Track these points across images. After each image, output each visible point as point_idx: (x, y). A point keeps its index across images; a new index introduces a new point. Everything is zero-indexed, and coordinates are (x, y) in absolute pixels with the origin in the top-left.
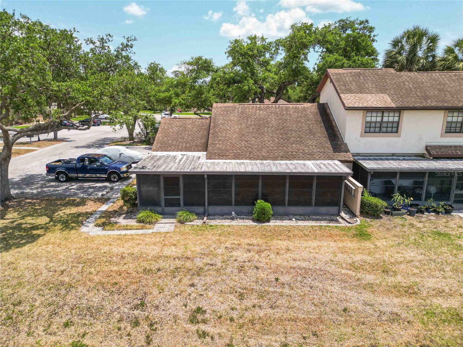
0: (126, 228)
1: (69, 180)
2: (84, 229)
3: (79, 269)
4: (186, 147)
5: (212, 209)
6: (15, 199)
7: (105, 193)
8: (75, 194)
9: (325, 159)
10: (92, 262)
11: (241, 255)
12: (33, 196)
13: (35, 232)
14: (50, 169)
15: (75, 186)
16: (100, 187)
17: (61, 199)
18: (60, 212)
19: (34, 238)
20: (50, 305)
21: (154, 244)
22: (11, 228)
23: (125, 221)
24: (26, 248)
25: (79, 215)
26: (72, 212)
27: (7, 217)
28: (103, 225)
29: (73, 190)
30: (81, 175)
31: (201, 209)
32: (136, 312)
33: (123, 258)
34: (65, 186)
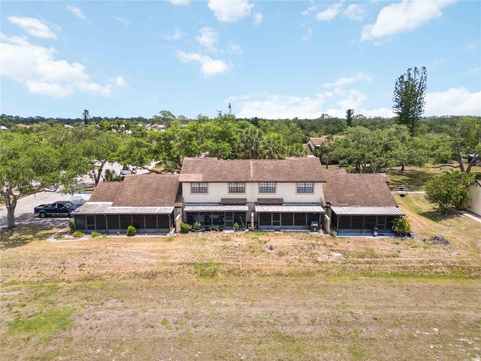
0: (67, 239)
1: (47, 216)
2: (48, 240)
3: (43, 253)
4: (106, 199)
5: (110, 231)
6: (17, 227)
7: (64, 223)
8: (49, 224)
9: (168, 206)
10: (48, 251)
11: (110, 248)
12: (26, 226)
13: (26, 241)
14: (36, 210)
15: (50, 220)
16: (63, 220)
17: (40, 227)
18: (39, 233)
19: (26, 243)
20: (31, 263)
21: (76, 245)
22: (16, 240)
23: (68, 236)
24: (22, 247)
25: (47, 234)
26: (45, 233)
27: (13, 235)
28: (57, 238)
29: (48, 222)
30: (54, 214)
31: (104, 231)
32: (61, 265)
33: (61, 249)
34: (44, 220)
